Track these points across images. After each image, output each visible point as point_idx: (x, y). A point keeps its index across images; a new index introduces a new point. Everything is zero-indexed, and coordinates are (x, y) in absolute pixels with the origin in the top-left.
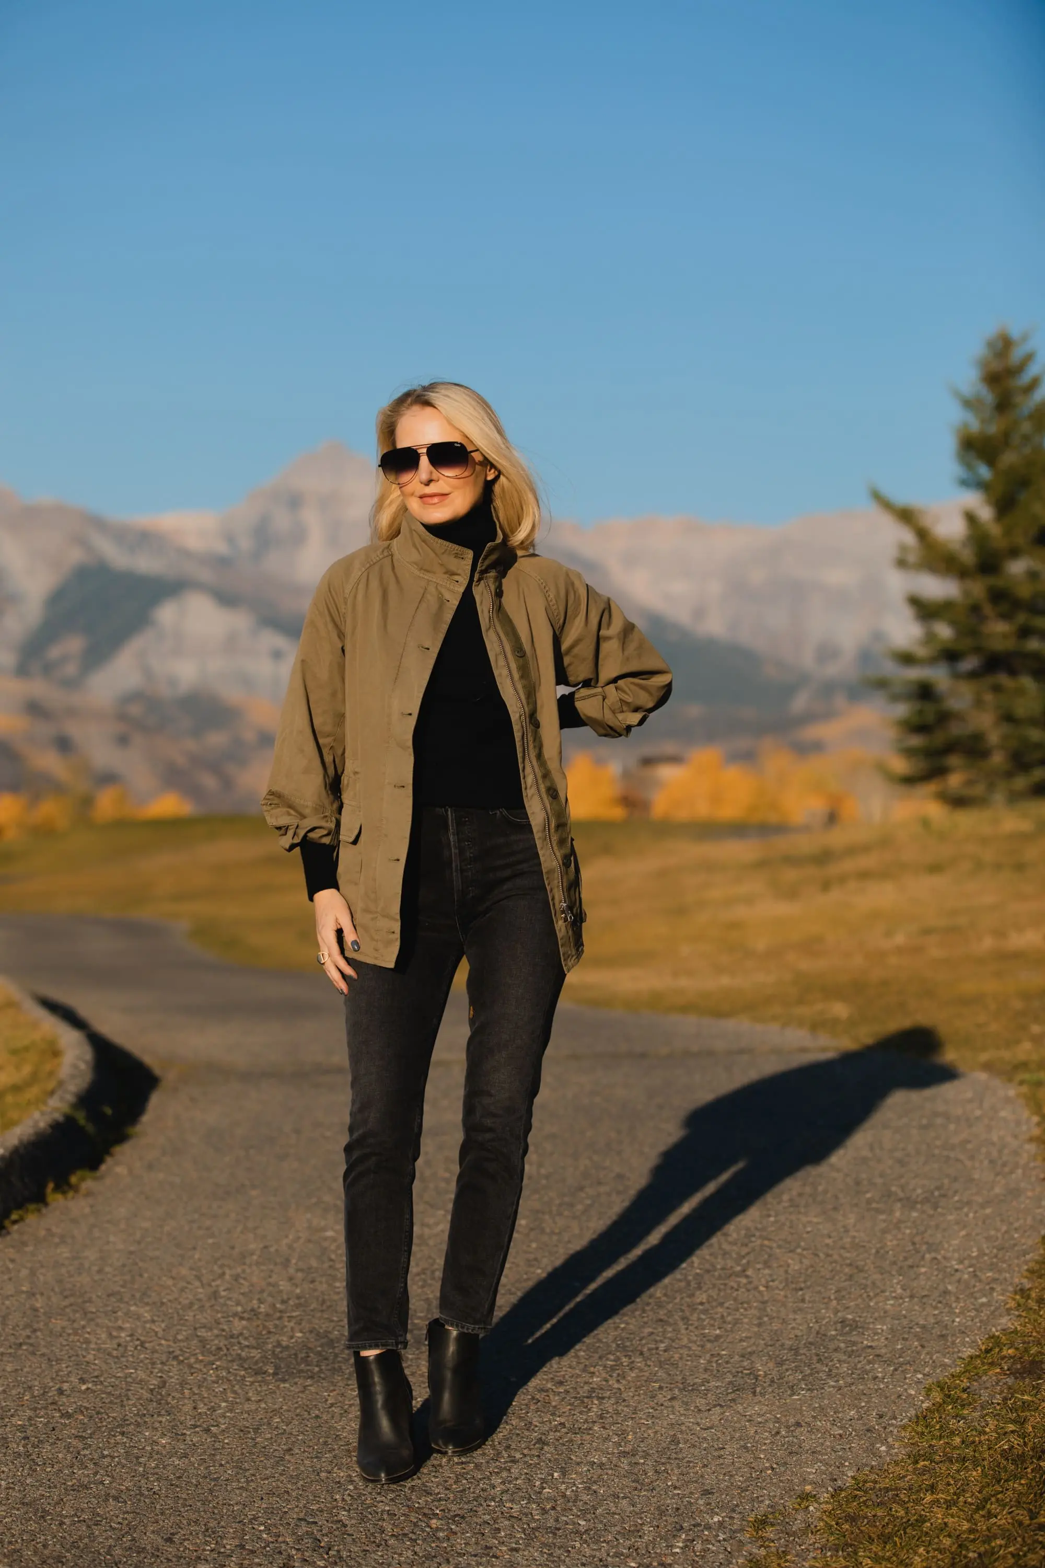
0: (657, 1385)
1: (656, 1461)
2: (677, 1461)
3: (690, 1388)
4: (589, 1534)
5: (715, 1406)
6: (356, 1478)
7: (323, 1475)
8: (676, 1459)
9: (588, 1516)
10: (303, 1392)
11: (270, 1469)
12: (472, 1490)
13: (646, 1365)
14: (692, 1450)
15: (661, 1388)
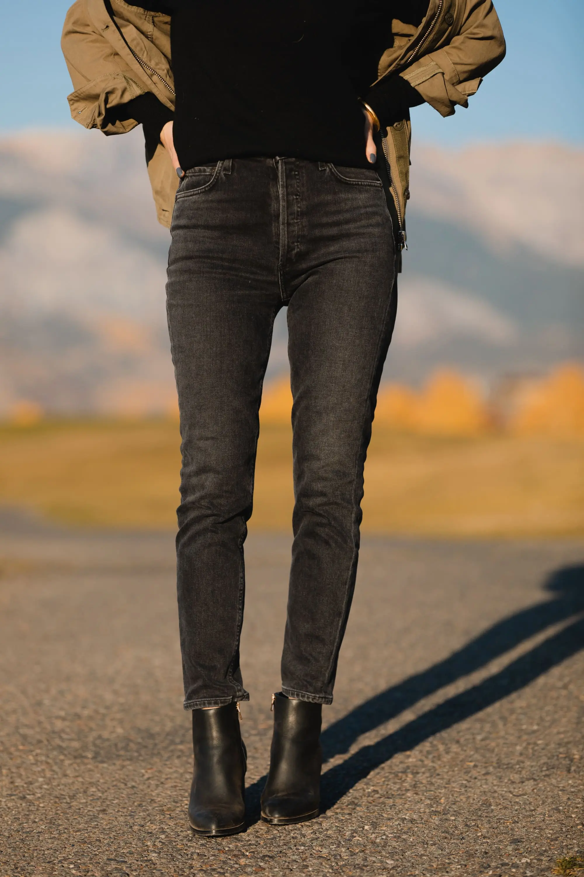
0: (472, 764)
1: (467, 818)
2: (488, 819)
3: (505, 767)
4: (396, 870)
5: (528, 780)
6: (168, 830)
7: (136, 828)
8: (486, 817)
9: (397, 857)
10: (121, 770)
11: (83, 824)
12: (282, 838)
13: (462, 750)
14: (503, 811)
15: (475, 766)
